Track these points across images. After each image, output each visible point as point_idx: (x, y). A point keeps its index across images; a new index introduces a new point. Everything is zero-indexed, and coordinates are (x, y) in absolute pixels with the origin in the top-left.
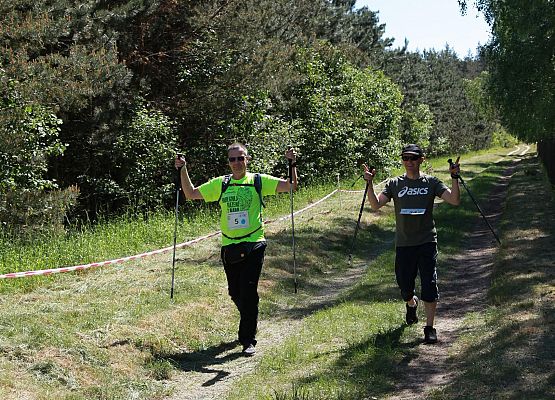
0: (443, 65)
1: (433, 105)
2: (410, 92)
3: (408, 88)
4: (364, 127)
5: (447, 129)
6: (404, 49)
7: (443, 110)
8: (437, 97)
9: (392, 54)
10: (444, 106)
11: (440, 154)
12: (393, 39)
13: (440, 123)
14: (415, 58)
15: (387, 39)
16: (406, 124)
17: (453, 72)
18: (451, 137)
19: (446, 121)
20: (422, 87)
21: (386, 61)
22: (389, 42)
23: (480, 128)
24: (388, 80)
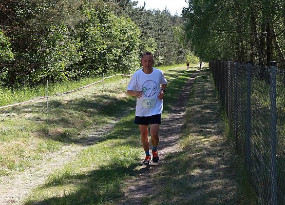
0: (163, 17)
1: (157, 39)
2: (145, 31)
3: (144, 29)
4: (119, 48)
5: (163, 51)
6: (143, 8)
7: (162, 42)
8: (159, 35)
9: (136, 10)
10: (163, 40)
11: (159, 65)
12: (137, 2)
13: (160, 49)
14: (149, 13)
15: (134, 2)
16: (142, 47)
17: (168, 22)
18: (165, 56)
19: (163, 47)
20: (151, 28)
21: (133, 13)
22: (135, 4)
23: (181, 52)
24: (133, 23)
